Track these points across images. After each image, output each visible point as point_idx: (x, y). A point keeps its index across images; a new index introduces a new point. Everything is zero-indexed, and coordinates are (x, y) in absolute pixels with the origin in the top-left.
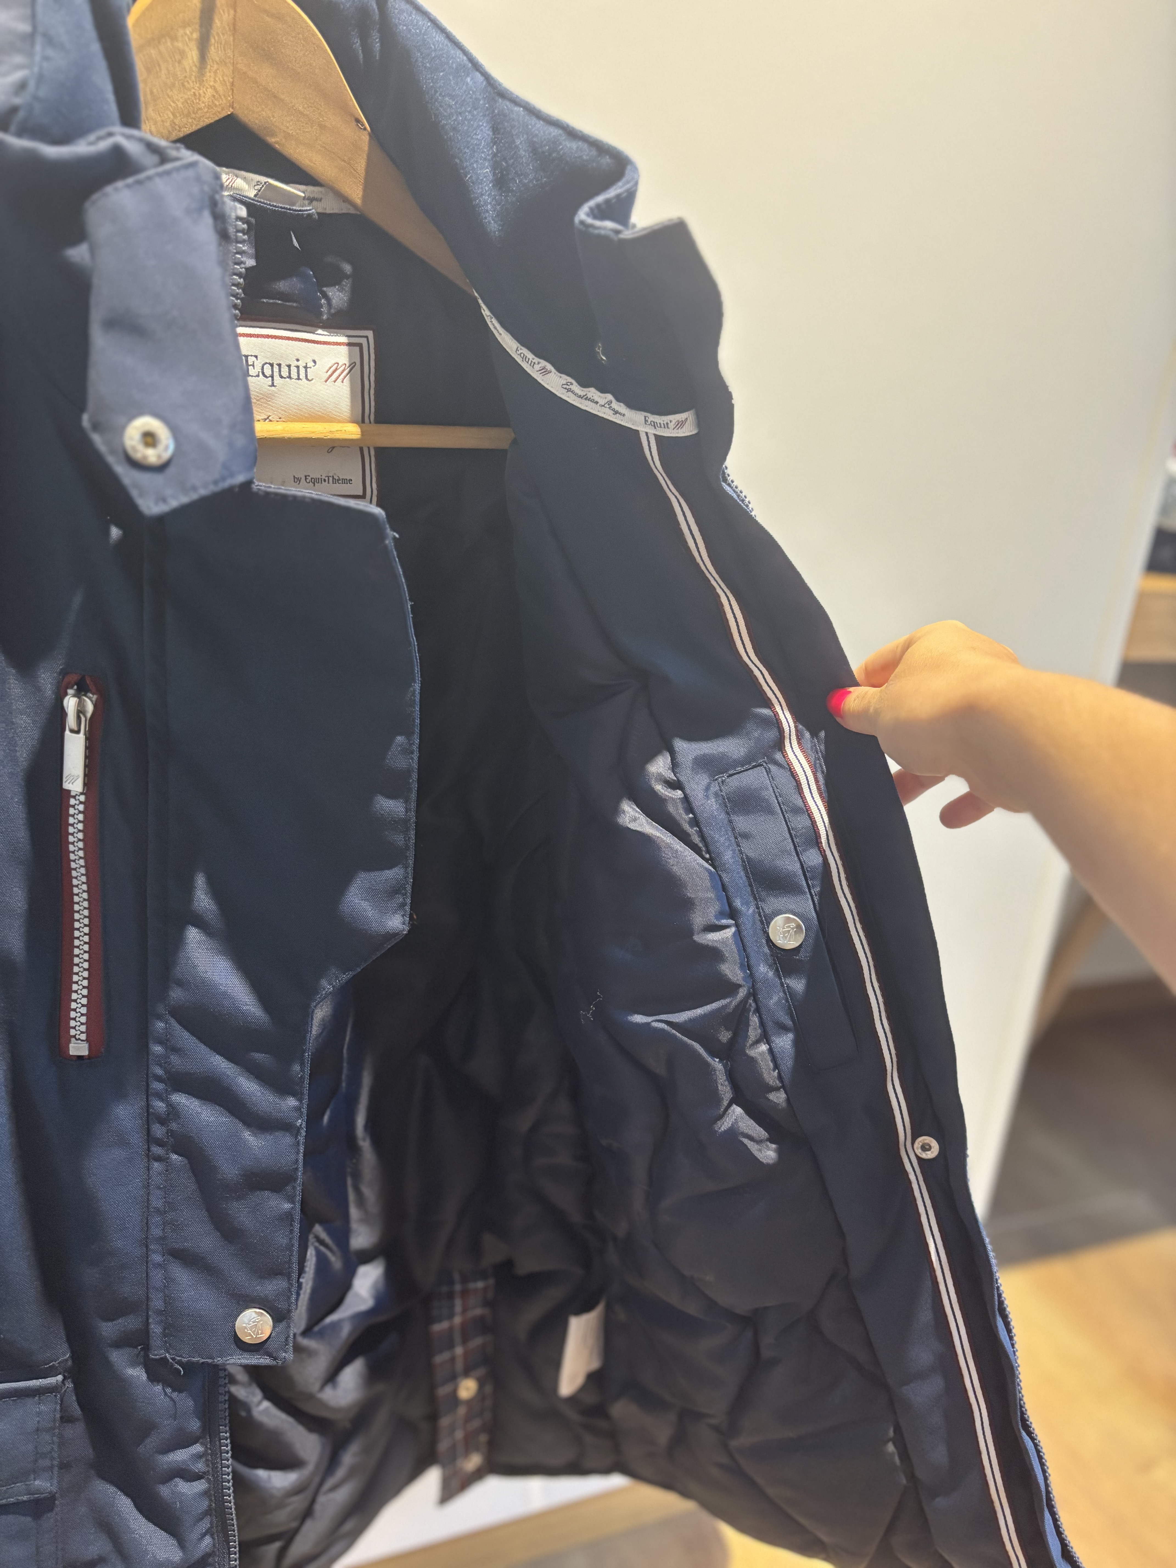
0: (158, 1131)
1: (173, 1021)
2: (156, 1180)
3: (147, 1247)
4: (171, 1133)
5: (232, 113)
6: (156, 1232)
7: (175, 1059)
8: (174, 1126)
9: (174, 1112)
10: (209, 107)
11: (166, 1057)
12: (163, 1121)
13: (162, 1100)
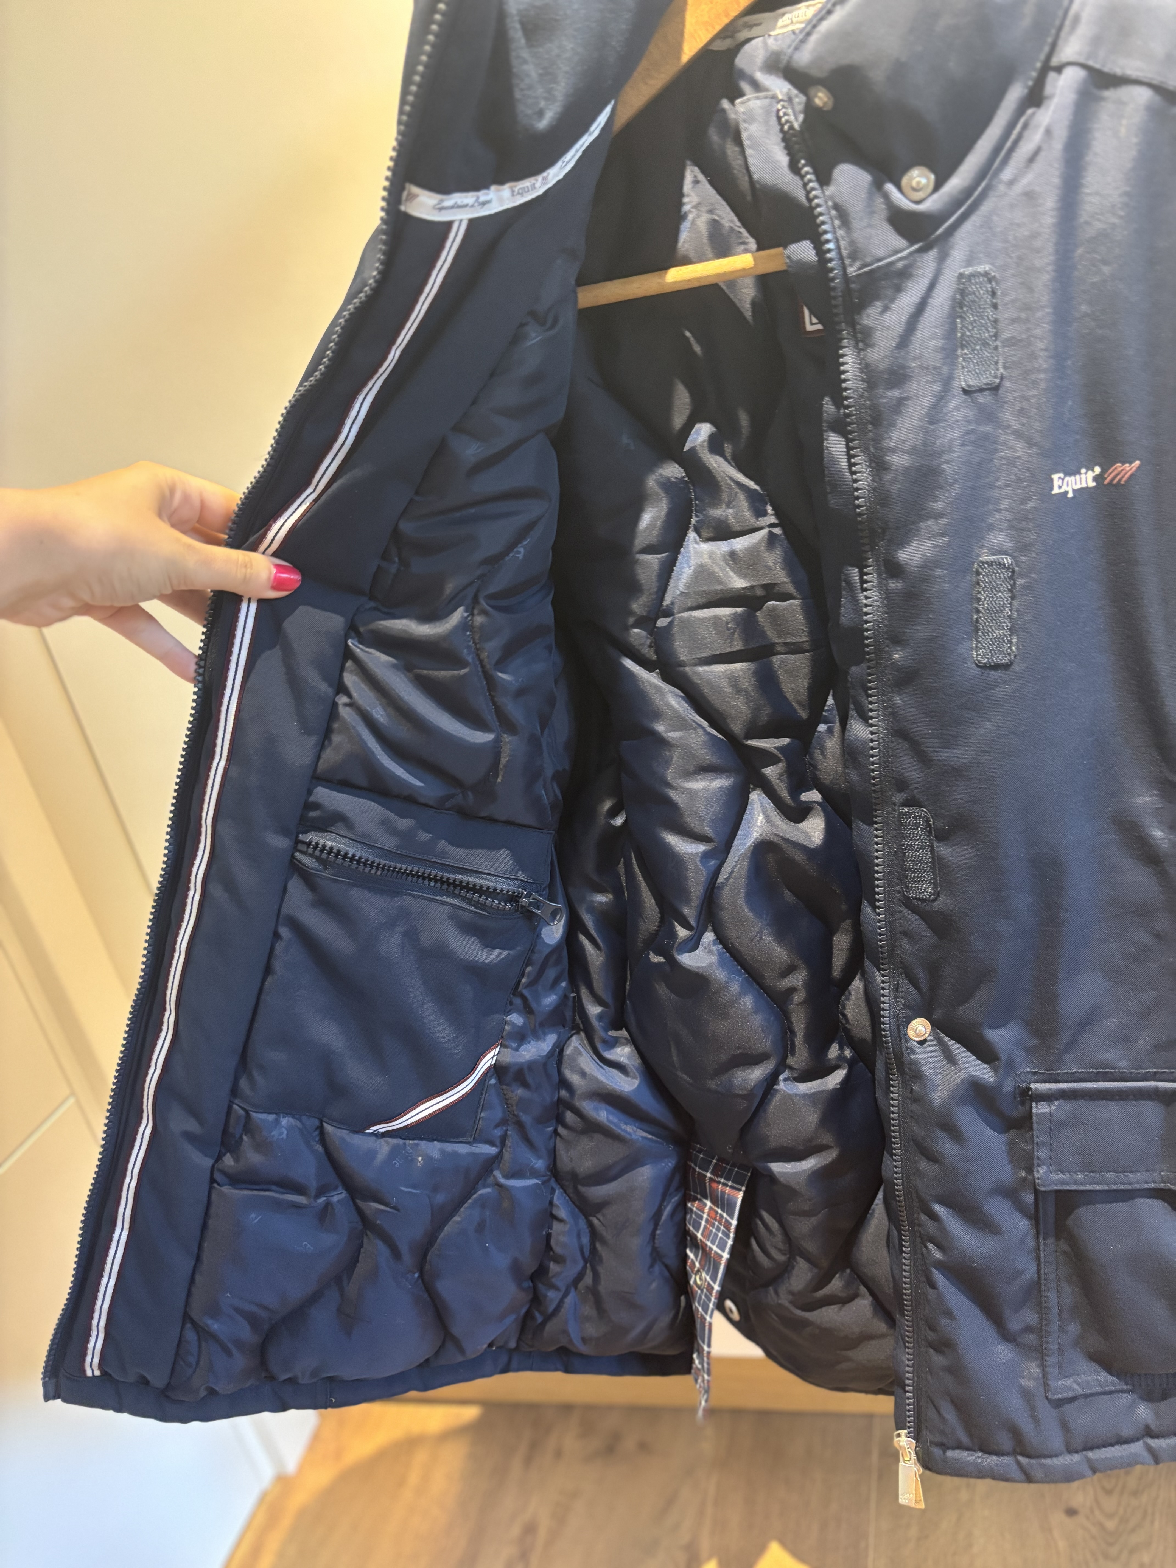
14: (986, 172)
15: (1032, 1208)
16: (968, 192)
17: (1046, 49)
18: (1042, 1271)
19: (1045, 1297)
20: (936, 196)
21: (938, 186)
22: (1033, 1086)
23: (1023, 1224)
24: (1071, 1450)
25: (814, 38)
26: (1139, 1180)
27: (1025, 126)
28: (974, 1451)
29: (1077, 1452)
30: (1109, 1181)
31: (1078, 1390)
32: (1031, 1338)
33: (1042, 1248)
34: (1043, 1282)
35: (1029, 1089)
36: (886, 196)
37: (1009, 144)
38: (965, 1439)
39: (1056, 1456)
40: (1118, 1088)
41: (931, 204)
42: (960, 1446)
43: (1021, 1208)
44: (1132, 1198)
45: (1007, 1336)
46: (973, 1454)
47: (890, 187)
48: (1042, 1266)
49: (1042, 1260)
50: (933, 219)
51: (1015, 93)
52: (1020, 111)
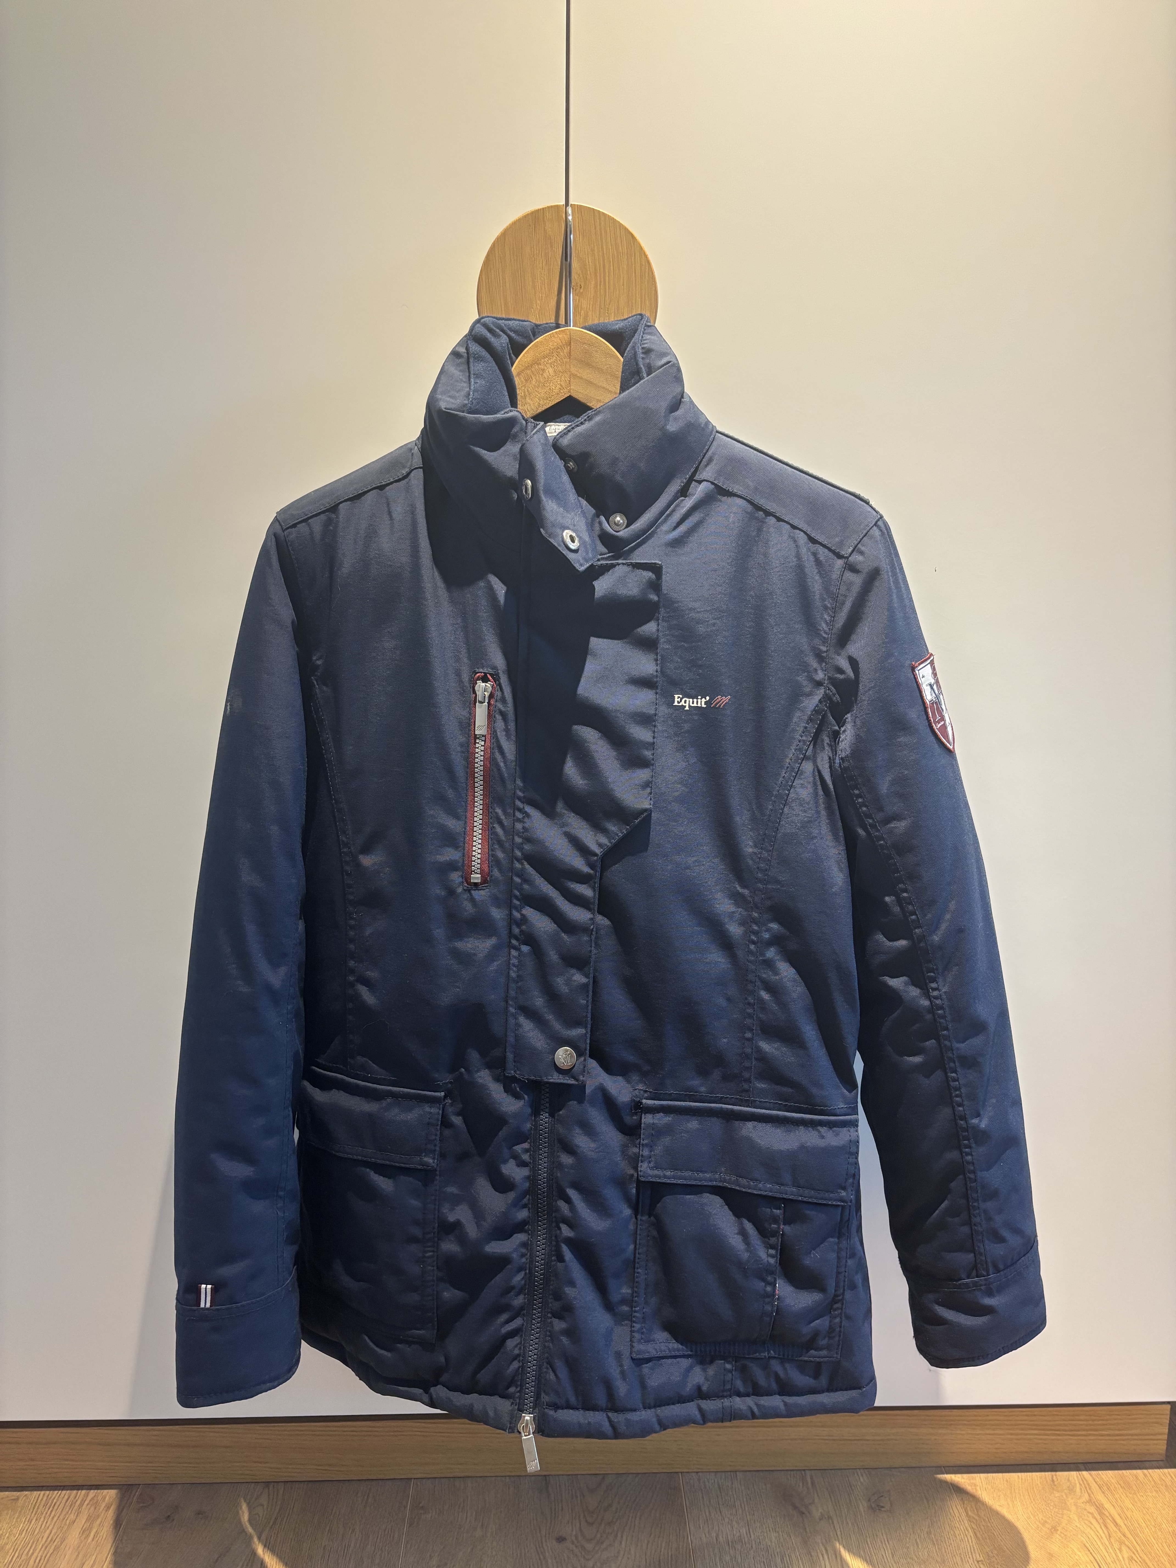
0: (516, 931)
1: (525, 863)
2: (514, 961)
3: (507, 1002)
4: (522, 931)
5: (570, 396)
6: (512, 993)
7: (526, 887)
8: (524, 927)
9: (524, 919)
10: (558, 394)
11: (521, 884)
12: (518, 925)
13: (518, 911)
14: (653, 523)
15: (634, 1198)
16: (644, 531)
17: (692, 470)
18: (637, 1251)
19: (637, 1273)
20: (627, 530)
21: (628, 526)
22: (644, 1101)
23: (627, 1212)
24: (647, 1407)
25: (570, 434)
26: (706, 1178)
27: (677, 506)
28: (578, 1409)
29: (650, 1408)
30: (685, 1177)
31: (653, 1353)
32: (625, 1308)
33: (638, 1232)
34: (637, 1260)
35: (641, 1103)
36: (600, 523)
37: (668, 512)
38: (573, 1400)
39: (635, 1410)
40: (696, 1106)
41: (623, 533)
42: (569, 1406)
43: (627, 1199)
44: (701, 1192)
45: (609, 1307)
46: (577, 1413)
47: (602, 518)
48: (637, 1247)
49: (638, 1242)
50: (624, 542)
51: (674, 487)
52: (675, 498)
